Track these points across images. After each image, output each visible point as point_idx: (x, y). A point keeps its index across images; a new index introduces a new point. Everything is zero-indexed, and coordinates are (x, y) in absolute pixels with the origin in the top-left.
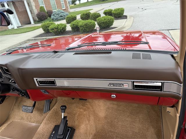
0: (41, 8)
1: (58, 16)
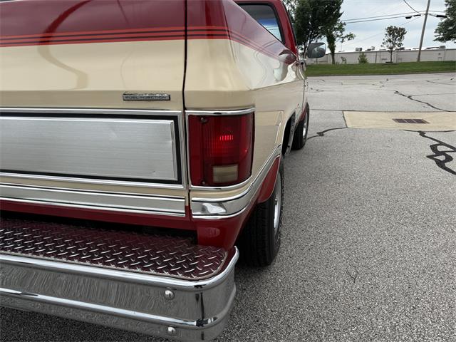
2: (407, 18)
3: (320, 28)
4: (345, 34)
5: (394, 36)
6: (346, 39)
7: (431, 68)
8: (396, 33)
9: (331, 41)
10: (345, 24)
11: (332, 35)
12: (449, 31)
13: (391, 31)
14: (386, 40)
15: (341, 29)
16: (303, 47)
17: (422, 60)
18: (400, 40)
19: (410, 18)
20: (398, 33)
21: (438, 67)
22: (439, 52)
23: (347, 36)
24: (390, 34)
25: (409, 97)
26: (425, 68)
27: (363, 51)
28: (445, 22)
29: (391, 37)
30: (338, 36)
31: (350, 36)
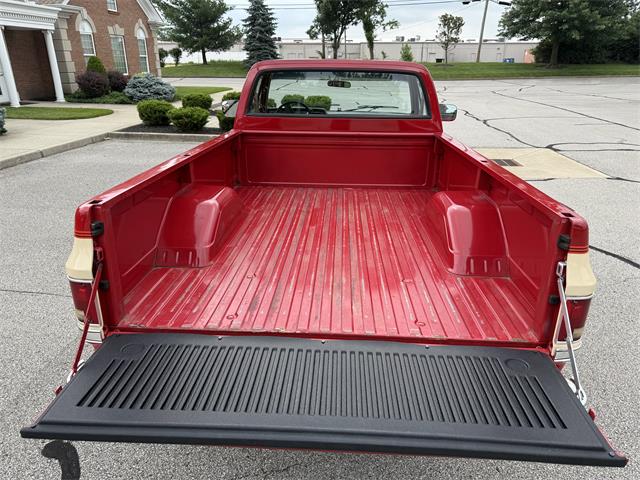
0: (94, 62)
1: (147, 91)
2: (464, 3)
3: (355, 10)
4: (387, 20)
5: (449, 28)
6: (388, 27)
7: (494, 72)
8: (452, 24)
9: (369, 28)
10: (387, 6)
11: (370, 21)
12: (513, 24)
13: (446, 20)
14: (440, 32)
15: (382, 13)
16: (333, 36)
17: (482, 60)
18: (457, 33)
19: (467, 3)
20: (455, 23)
21: (502, 72)
22: (499, 46)
23: (390, 23)
24: (445, 25)
25: (485, 122)
26: (488, 72)
27: (406, 40)
28: (511, 12)
29: (446, 29)
30: (378, 22)
31: (394, 24)
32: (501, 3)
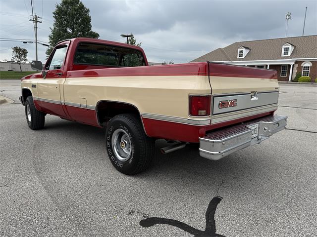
2: (24, 43)
8: (21, 52)
13: (17, 50)
14: (14, 56)
18: (25, 57)
19: (26, 43)
20: (23, 51)
24: (17, 52)
29: (18, 54)
32: (43, 45)
